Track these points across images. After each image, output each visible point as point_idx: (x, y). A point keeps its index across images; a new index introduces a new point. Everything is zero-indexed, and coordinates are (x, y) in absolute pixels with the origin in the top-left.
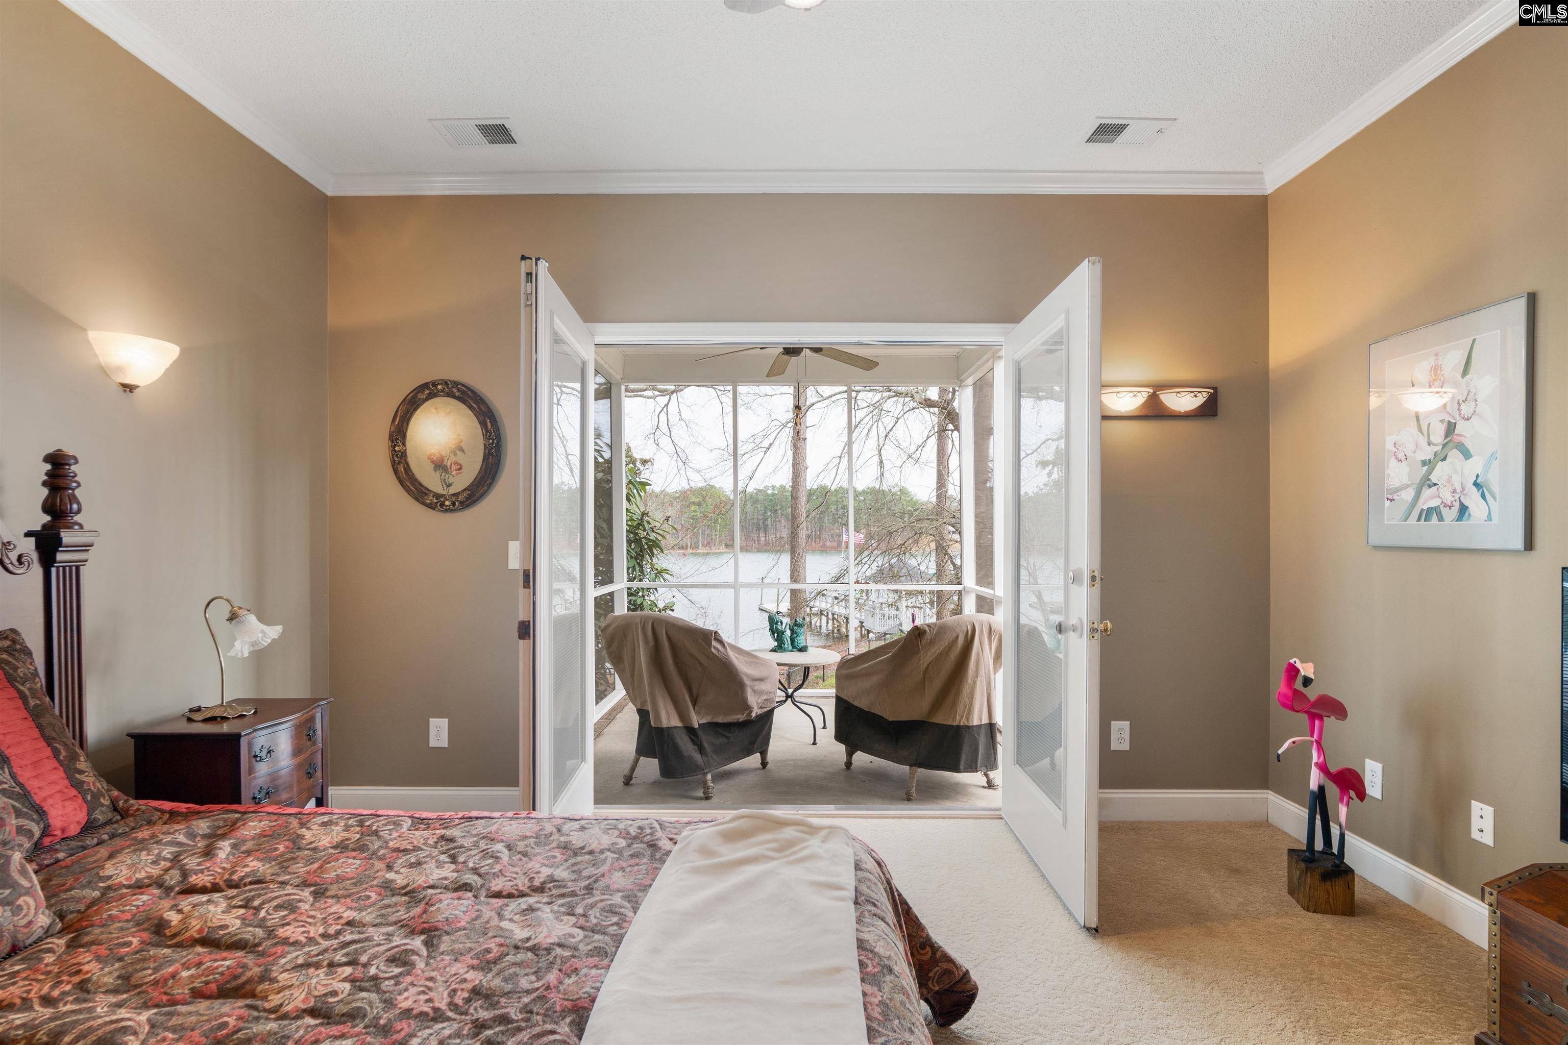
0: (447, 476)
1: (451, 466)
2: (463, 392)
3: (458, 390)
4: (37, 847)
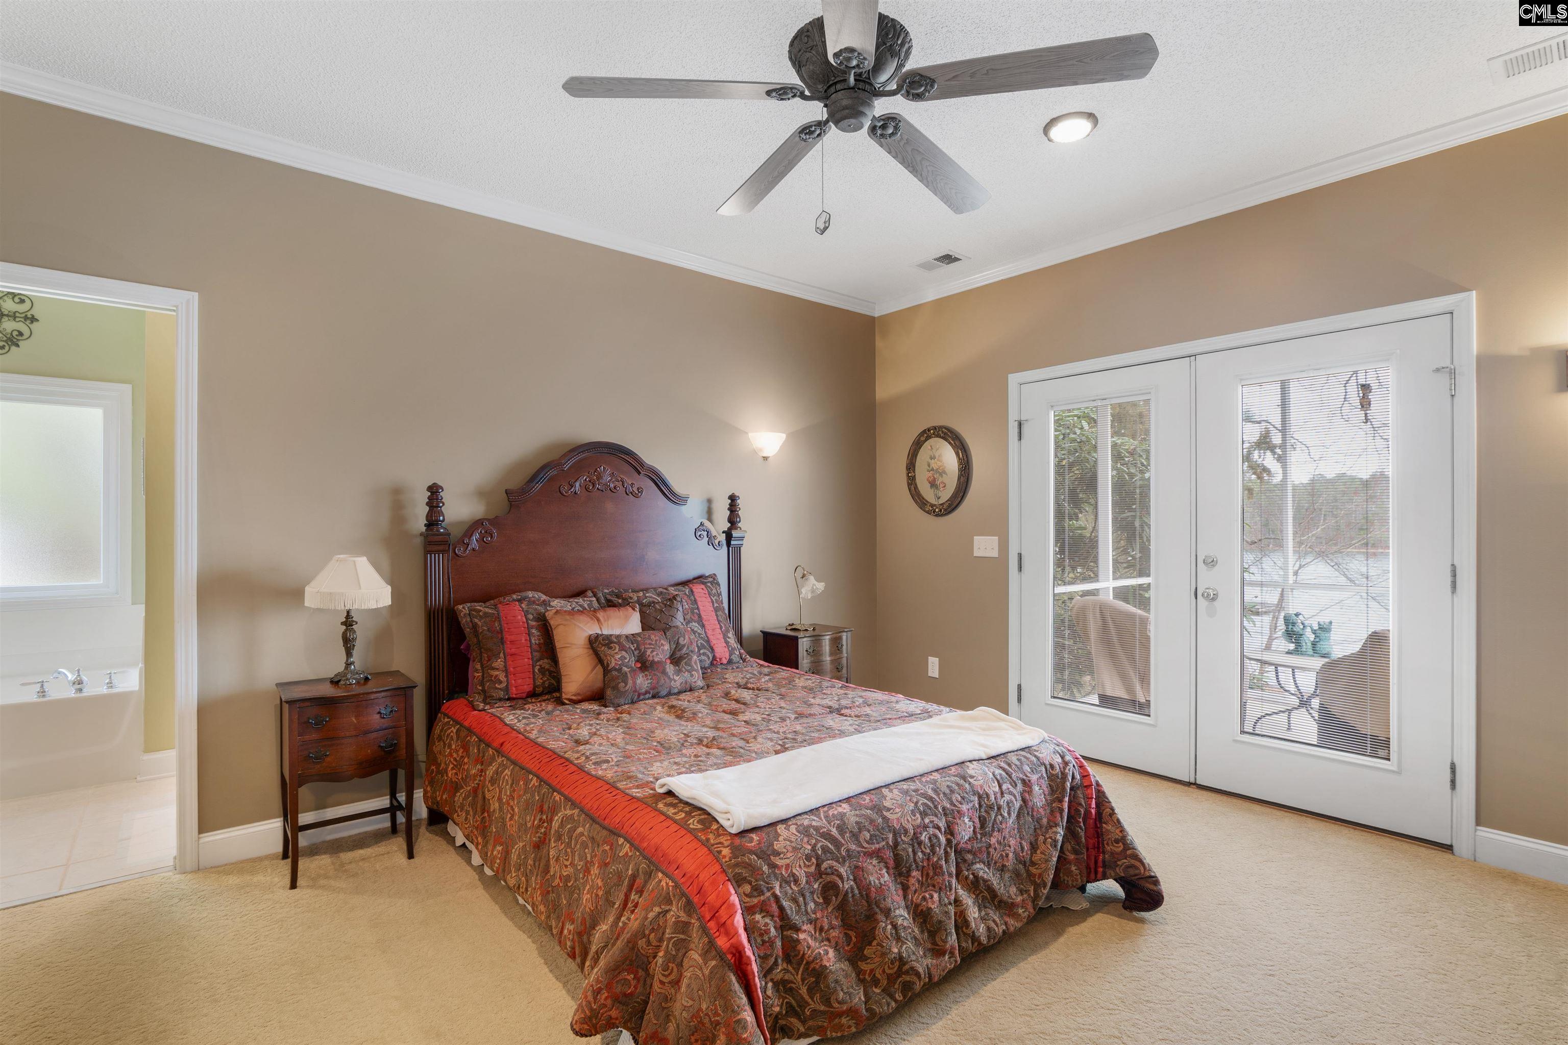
0: (937, 491)
1: (939, 485)
2: (946, 433)
3: (943, 432)
4: (712, 664)
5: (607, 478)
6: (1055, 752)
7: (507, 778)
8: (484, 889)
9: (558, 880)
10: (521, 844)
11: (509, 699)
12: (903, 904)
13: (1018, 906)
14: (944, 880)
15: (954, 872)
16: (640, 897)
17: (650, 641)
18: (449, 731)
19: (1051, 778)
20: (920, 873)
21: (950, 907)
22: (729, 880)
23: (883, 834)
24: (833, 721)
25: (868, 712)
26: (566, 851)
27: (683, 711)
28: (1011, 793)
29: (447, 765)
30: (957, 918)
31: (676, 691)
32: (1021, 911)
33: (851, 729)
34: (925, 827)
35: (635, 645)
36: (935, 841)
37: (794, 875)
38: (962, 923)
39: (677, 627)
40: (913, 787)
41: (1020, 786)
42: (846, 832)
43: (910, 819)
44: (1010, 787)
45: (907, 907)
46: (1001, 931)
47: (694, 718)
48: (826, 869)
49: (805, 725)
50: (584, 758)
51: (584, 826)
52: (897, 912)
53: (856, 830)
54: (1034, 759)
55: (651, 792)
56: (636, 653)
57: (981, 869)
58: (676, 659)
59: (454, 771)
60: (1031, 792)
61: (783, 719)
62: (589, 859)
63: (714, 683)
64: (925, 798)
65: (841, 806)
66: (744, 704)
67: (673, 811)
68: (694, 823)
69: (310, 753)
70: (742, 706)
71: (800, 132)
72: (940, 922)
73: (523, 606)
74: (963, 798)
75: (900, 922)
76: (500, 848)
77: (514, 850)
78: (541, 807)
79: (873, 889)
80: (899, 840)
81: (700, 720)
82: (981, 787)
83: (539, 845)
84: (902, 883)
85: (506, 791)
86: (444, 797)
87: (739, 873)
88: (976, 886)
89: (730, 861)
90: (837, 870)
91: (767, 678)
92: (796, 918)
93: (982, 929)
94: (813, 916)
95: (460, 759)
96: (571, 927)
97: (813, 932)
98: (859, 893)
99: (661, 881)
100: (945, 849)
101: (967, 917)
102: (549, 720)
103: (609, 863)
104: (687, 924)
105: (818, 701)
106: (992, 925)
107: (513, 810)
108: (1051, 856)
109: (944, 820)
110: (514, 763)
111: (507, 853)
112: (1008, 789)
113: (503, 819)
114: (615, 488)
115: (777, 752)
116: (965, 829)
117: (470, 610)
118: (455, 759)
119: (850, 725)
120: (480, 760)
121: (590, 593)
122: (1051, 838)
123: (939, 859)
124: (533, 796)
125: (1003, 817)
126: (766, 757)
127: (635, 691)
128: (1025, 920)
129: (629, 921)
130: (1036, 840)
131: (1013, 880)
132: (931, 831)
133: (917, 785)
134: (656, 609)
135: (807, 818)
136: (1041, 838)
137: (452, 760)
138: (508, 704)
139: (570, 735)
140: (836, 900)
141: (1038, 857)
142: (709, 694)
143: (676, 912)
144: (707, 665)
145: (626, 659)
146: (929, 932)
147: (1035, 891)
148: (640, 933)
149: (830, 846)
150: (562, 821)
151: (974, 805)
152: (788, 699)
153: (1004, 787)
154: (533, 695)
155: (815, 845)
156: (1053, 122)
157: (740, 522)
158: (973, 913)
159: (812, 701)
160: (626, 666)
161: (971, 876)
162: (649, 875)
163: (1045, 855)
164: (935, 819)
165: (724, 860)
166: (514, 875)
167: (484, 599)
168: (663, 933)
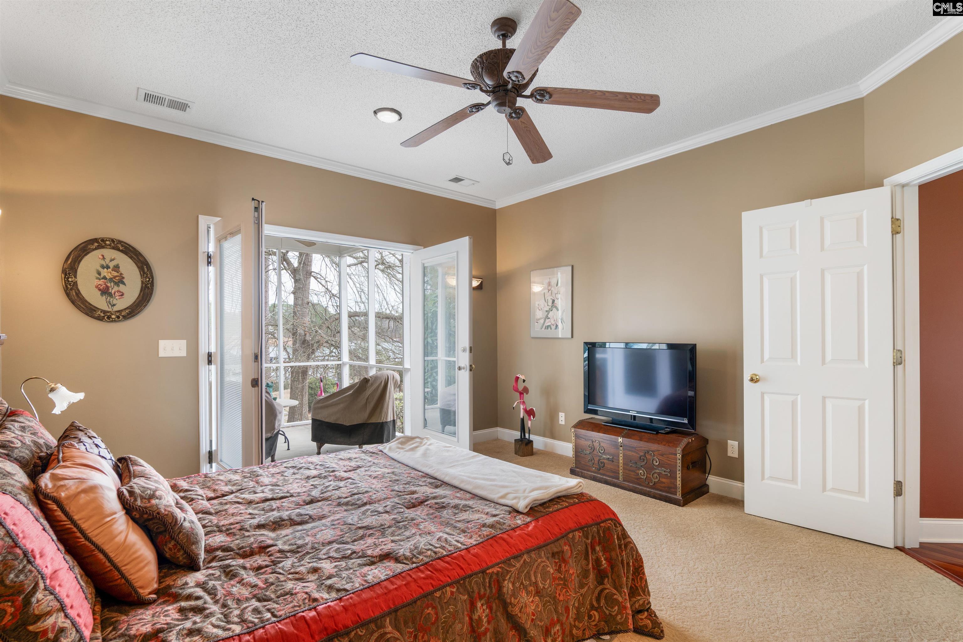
0: (111, 299)
1: (115, 293)
2: (126, 247)
3: (122, 246)
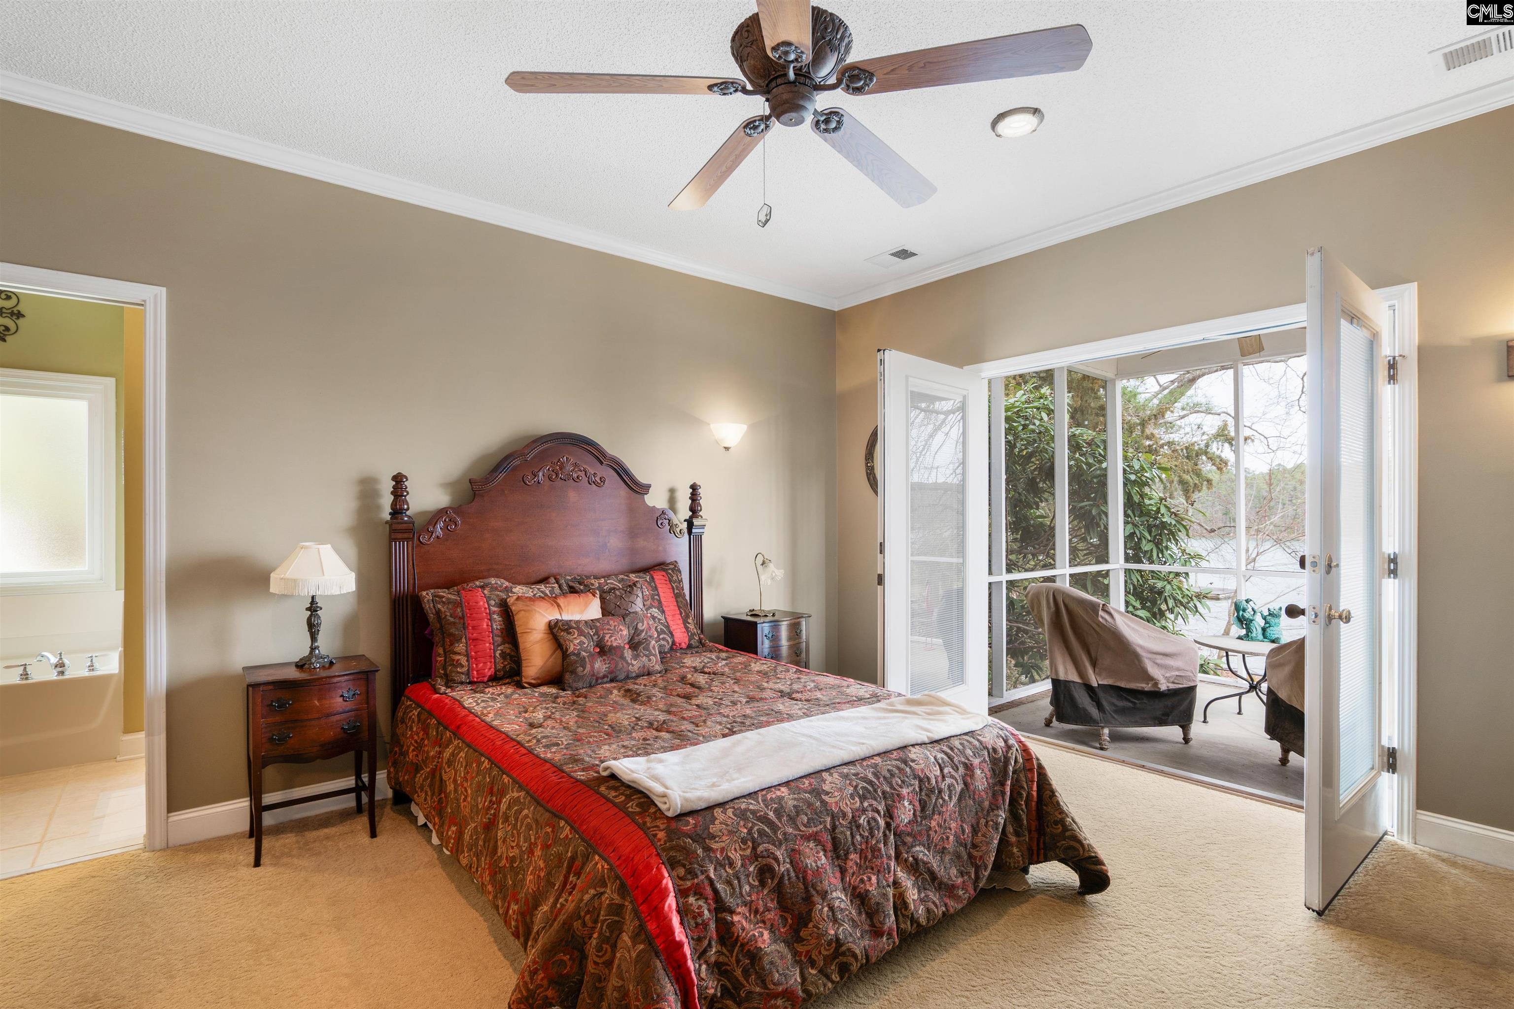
4: (671, 648)
5: (569, 468)
6: (998, 736)
7: (461, 760)
8: (442, 868)
9: (504, 861)
10: (473, 825)
11: (470, 683)
12: (841, 886)
13: (958, 888)
14: (882, 863)
15: (893, 855)
16: (578, 879)
17: (609, 627)
18: (411, 714)
19: (994, 761)
20: (858, 856)
21: (888, 889)
22: (663, 863)
23: (821, 818)
24: (781, 706)
25: (819, 696)
26: (512, 832)
27: (639, 695)
28: (952, 777)
29: (409, 747)
30: (896, 900)
31: (634, 675)
32: (961, 893)
33: (800, 713)
34: (864, 811)
35: (594, 630)
36: (873, 824)
37: (728, 858)
38: (901, 904)
39: (636, 613)
40: (853, 771)
41: (961, 770)
42: (783, 816)
43: (848, 803)
44: (951, 770)
45: (844, 889)
46: (940, 913)
47: (648, 702)
48: (762, 852)
49: (755, 709)
50: (535, 741)
51: (529, 808)
52: (834, 894)
53: (793, 813)
54: (976, 743)
55: (595, 775)
56: (595, 638)
57: (921, 852)
58: (635, 645)
59: (415, 753)
60: (973, 775)
61: (734, 703)
62: (533, 840)
63: (673, 667)
64: (865, 782)
65: (779, 790)
66: (699, 688)
67: (614, 794)
68: (632, 807)
69: (273, 735)
70: (697, 690)
71: (745, 127)
72: (878, 904)
73: (486, 592)
74: (903, 782)
75: (837, 904)
76: (454, 828)
77: (466, 831)
78: (491, 789)
79: (809, 872)
80: (837, 823)
81: (653, 704)
82: (922, 770)
83: (489, 826)
84: (839, 866)
85: (460, 773)
86: (406, 778)
87: (673, 856)
88: (915, 868)
89: (665, 844)
90: (773, 853)
91: (724, 662)
92: (730, 901)
93: (921, 910)
94: (748, 898)
95: (421, 741)
96: (516, 907)
97: (748, 915)
98: (796, 876)
99: (597, 864)
100: (884, 832)
101: (906, 899)
102: (507, 704)
103: (550, 845)
104: (622, 906)
105: (771, 685)
106: (932, 906)
107: (466, 791)
108: (992, 839)
109: (883, 803)
110: (468, 746)
111: (460, 834)
112: (950, 772)
113: (457, 800)
114: (578, 477)
115: (724, 736)
116: (905, 813)
117: (434, 596)
118: (416, 742)
119: (800, 709)
120: (438, 742)
121: (552, 580)
122: (992, 821)
123: (877, 842)
124: (485, 778)
125: (944, 800)
126: (713, 740)
127: (593, 675)
128: (965, 902)
129: (567, 902)
130: (978, 823)
131: (954, 862)
132: (870, 814)
133: (858, 769)
134: (616, 595)
135: (744, 802)
136: (983, 821)
137: (413, 742)
138: (469, 687)
139: (525, 718)
140: (772, 883)
141: (980, 837)
142: (665, 678)
143: (610, 895)
144: (666, 650)
145: (585, 644)
146: (867, 913)
147: (976, 873)
148: (576, 915)
149: (767, 829)
150: (509, 803)
151: (914, 788)
152: (742, 683)
153: (946, 771)
154: (495, 679)
155: (751, 829)
156: (1001, 116)
157: (701, 510)
158: (912, 895)
159: (765, 685)
160: (584, 651)
161: (911, 859)
162: (587, 858)
163: (986, 838)
164: (874, 802)
165: (659, 844)
166: (466, 855)
167: (448, 585)
168: (598, 915)
